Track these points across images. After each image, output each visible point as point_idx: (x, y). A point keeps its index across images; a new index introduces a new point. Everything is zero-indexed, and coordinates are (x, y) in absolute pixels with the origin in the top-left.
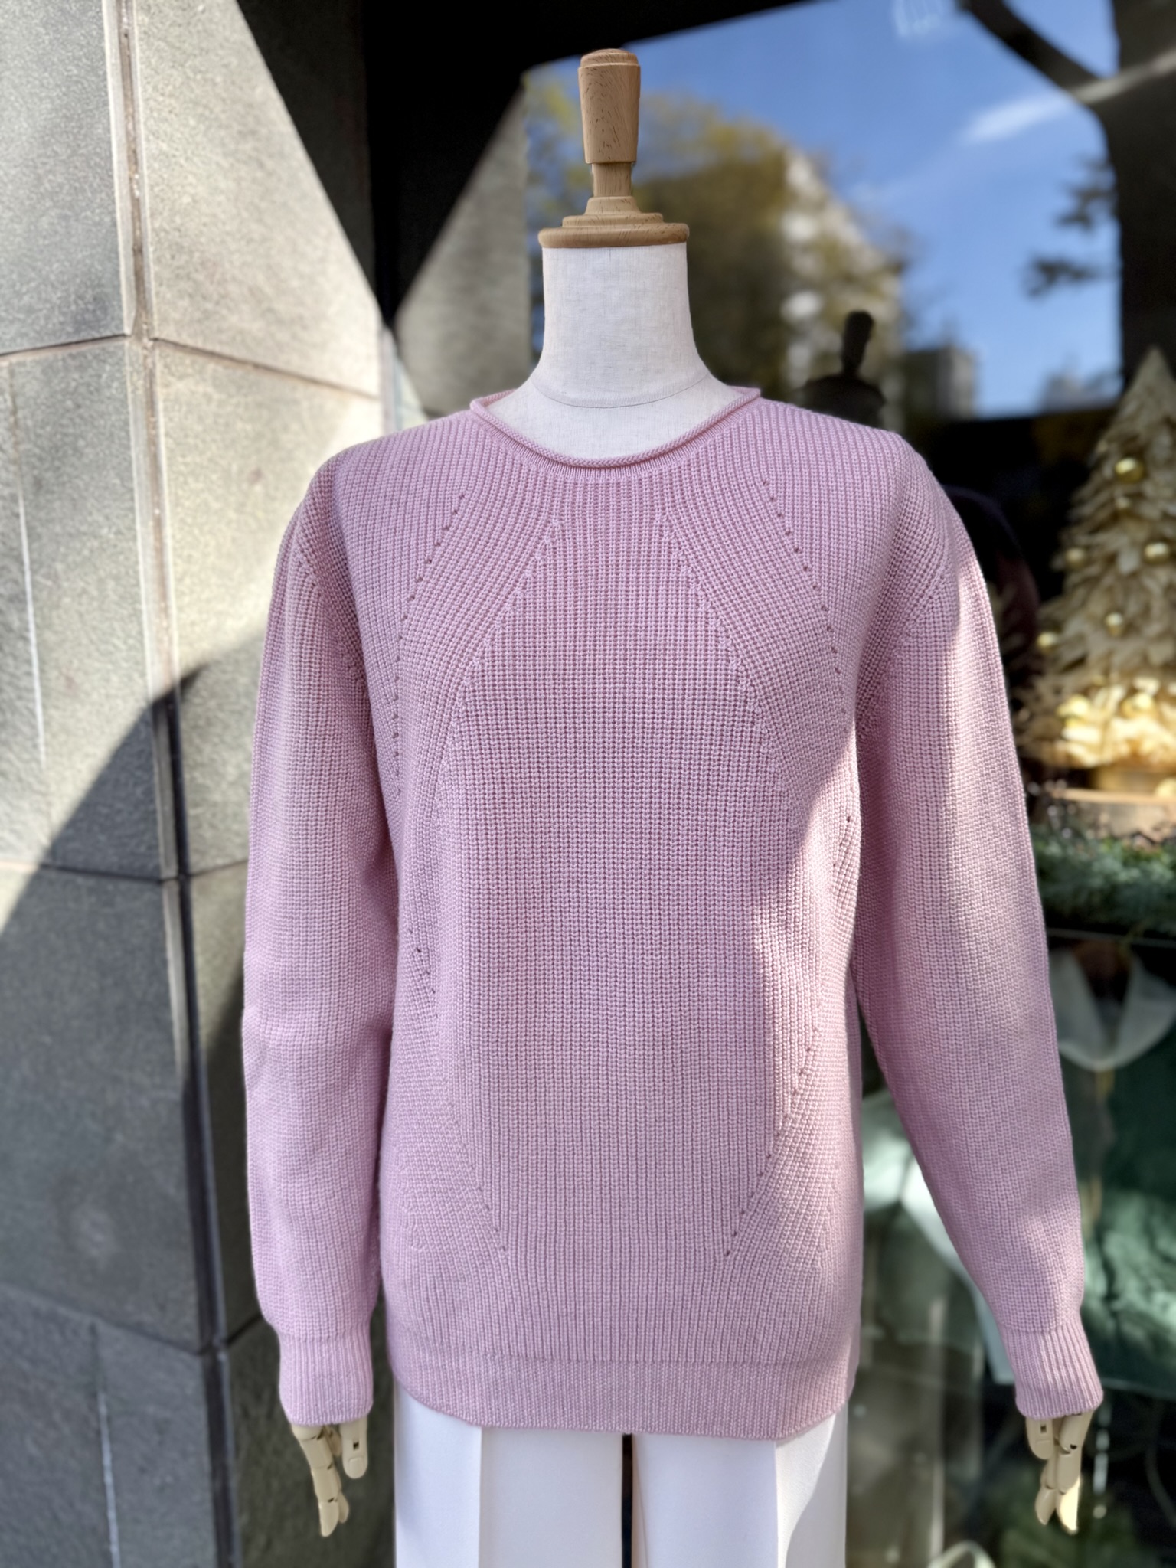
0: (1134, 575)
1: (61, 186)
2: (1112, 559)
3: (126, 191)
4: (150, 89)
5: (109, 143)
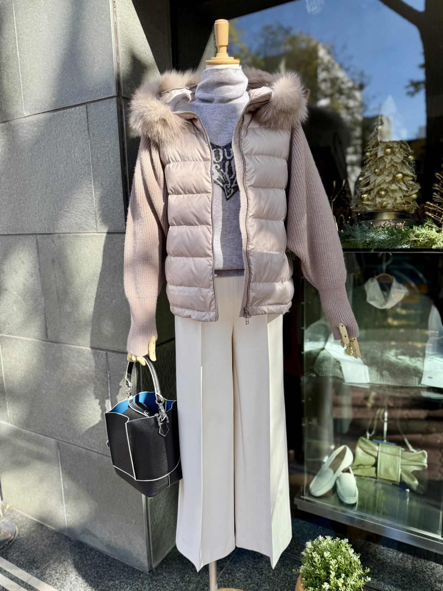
0: (382, 158)
1: (100, 60)
2: (376, 154)
3: (116, 61)
4: (121, 35)
5: (112, 49)
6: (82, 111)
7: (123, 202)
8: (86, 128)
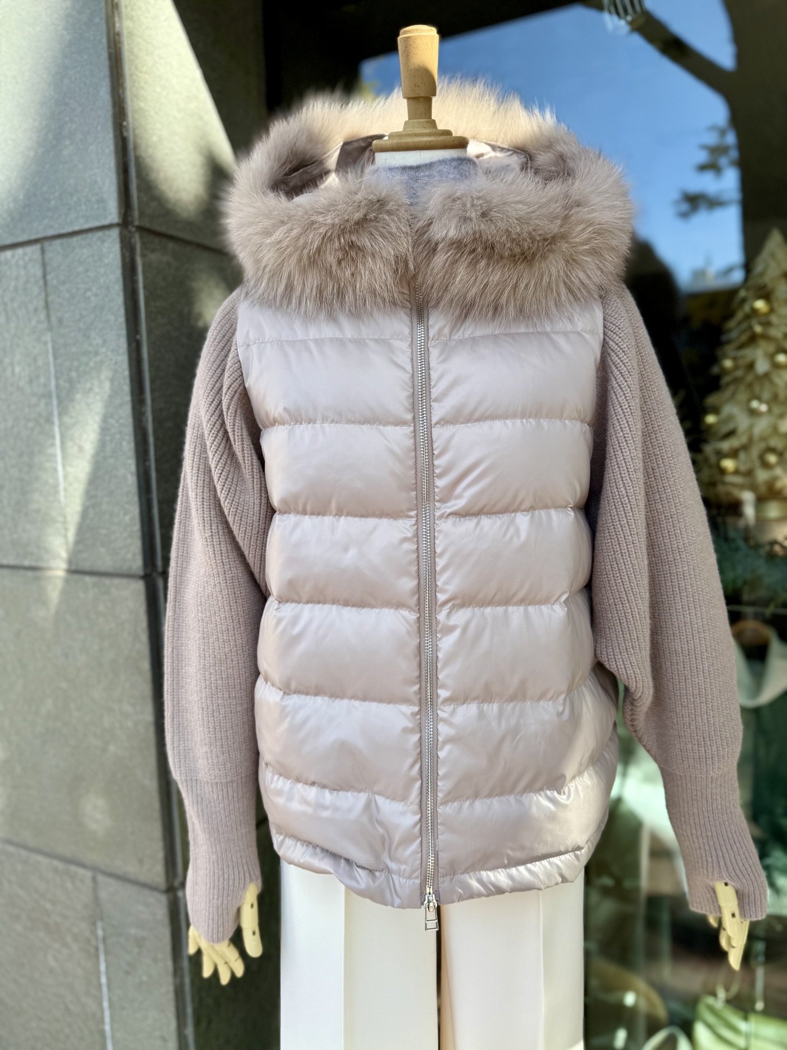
0: (767, 376)
2: (751, 366)
6: (30, 260)
7: (136, 499)
8: (41, 303)
